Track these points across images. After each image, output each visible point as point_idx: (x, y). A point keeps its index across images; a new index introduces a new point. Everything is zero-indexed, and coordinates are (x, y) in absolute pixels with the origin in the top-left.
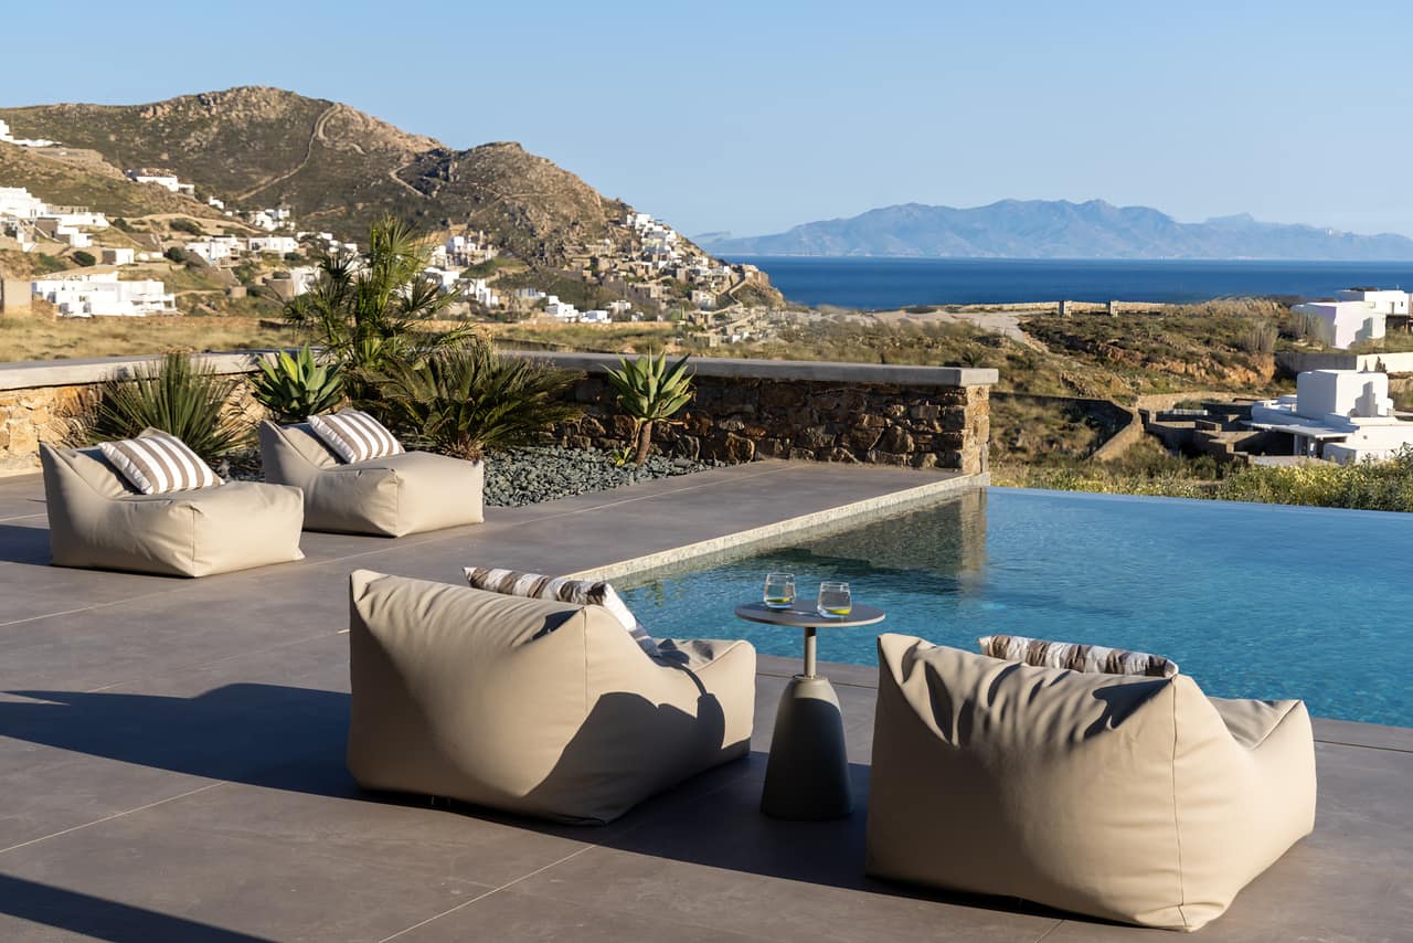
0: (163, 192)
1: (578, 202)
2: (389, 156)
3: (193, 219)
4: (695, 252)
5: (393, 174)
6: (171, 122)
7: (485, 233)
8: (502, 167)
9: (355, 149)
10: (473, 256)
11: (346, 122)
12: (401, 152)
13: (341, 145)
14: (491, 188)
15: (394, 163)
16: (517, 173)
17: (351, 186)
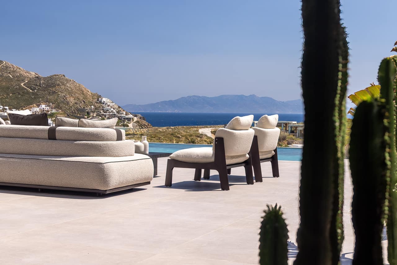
1: (83, 94)
2: (20, 78)
4: (122, 110)
5: (22, 84)
7: (52, 104)
8: (58, 82)
9: (9, 76)
10: (48, 111)
11: (7, 67)
12: (25, 77)
13: (5, 75)
14: (54, 89)
15: (23, 81)
16: (63, 84)
17: (8, 88)
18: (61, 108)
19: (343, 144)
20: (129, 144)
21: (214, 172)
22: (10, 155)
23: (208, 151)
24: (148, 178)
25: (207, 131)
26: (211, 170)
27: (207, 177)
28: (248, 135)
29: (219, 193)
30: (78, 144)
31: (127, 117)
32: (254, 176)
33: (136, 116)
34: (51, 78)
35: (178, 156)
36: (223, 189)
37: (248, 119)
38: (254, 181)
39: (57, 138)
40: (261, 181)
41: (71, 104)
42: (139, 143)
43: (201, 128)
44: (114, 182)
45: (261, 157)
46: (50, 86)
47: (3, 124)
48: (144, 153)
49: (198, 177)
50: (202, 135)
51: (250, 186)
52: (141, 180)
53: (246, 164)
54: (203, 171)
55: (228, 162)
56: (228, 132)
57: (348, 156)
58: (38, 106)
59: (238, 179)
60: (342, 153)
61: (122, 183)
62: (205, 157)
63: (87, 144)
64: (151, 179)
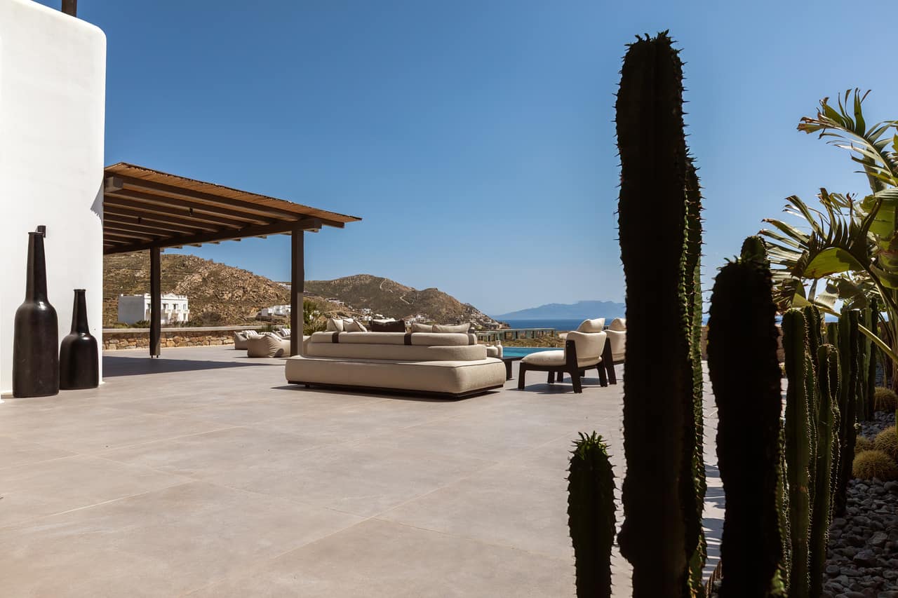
0: (334, 305)
1: (454, 305)
2: (400, 293)
3: (343, 312)
5: (401, 298)
6: (339, 285)
8: (432, 295)
9: (390, 291)
11: (387, 283)
12: (403, 291)
13: (387, 290)
14: (428, 302)
15: (402, 295)
16: (436, 296)
17: (389, 302)
18: (434, 318)
19: (697, 338)
20: (481, 347)
21: (567, 375)
22: (368, 361)
23: (560, 353)
24: (501, 381)
25: (564, 336)
26: (564, 373)
27: (560, 379)
28: (600, 337)
29: (571, 396)
30: (431, 349)
31: (493, 324)
32: (607, 378)
33: (501, 323)
34: (425, 291)
35: (530, 359)
36: (576, 392)
37: (598, 322)
38: (608, 383)
39: (412, 343)
40: (616, 383)
41: (443, 314)
42: (493, 347)
43: (561, 333)
44: (466, 386)
45: (614, 360)
46: (425, 299)
47: (364, 331)
48: (498, 357)
49: (551, 379)
50: (562, 339)
51: (604, 388)
52: (494, 383)
53: (600, 367)
54: (556, 374)
55: (580, 364)
56: (581, 335)
57: (706, 356)
58: (415, 317)
59: (591, 382)
60: (697, 352)
61: (475, 386)
62: (556, 359)
63: (440, 349)
64: (504, 382)
